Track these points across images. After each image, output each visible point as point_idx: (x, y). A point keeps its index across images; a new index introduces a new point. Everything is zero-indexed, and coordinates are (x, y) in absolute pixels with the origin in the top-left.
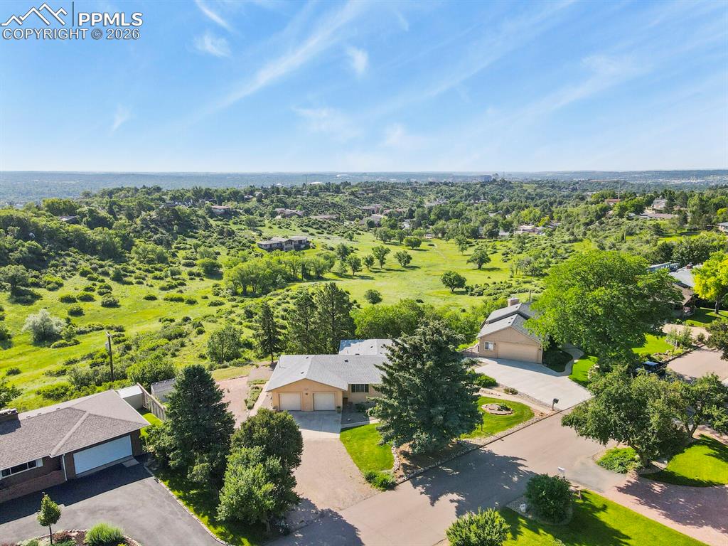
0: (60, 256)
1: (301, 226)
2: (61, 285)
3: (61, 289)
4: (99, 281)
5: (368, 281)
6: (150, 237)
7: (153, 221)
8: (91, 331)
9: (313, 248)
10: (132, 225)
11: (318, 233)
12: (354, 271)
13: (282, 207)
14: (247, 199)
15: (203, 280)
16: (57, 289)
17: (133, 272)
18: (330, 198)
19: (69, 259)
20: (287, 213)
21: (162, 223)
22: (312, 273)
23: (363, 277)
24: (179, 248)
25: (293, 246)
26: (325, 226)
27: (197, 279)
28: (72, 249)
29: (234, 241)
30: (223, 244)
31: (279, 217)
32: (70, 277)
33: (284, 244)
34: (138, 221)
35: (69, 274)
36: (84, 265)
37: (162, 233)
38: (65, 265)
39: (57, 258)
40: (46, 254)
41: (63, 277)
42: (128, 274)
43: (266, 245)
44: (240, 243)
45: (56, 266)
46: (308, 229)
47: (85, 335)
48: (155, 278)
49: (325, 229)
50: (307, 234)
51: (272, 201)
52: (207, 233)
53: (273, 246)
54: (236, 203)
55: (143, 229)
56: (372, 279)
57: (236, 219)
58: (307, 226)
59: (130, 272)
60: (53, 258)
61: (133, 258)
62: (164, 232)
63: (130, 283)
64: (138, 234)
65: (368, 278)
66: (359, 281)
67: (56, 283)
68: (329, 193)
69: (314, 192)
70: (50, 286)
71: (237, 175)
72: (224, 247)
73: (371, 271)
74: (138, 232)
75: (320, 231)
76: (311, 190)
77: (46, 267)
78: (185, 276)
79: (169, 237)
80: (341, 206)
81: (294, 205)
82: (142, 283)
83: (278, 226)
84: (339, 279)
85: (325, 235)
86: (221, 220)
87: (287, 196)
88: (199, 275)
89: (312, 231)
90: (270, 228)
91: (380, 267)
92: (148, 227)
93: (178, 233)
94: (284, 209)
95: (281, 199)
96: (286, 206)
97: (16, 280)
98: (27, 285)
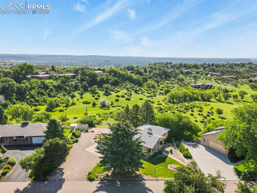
0: (123, 83)
1: (216, 80)
2: (119, 91)
3: (118, 93)
4: (130, 92)
5: (230, 105)
6: (154, 79)
7: (157, 74)
8: (117, 106)
9: (213, 88)
10: (149, 75)
11: (222, 83)
12: (225, 100)
13: (212, 72)
14: (200, 68)
15: (163, 95)
16: (117, 92)
17: (142, 90)
18: (238, 69)
19: (125, 84)
20: (213, 74)
21: (159, 75)
22: (206, 98)
23: (228, 103)
24: (161, 84)
25: (204, 87)
26: (226, 80)
27: (161, 95)
28: (127, 81)
29: (182, 83)
30: (178, 83)
31: (209, 75)
32: (123, 89)
33: (200, 86)
34: (152, 74)
35: (123, 88)
36: (129, 86)
37: (158, 78)
38: (123, 86)
39: (122, 83)
40: (119, 82)
41: (121, 89)
42: (140, 91)
43: (193, 86)
44: (184, 84)
45: (120, 86)
46: (218, 81)
47: (114, 107)
48: (148, 93)
49: (226, 81)
50: (217, 83)
51: (209, 69)
52: (174, 79)
53: (196, 86)
54: (195, 69)
55: (152, 76)
56: (233, 104)
57: (190, 75)
58: (218, 80)
59: (141, 90)
60: (120, 83)
61: (145, 86)
62: (159, 78)
63: (139, 94)
64: (150, 78)
65: (231, 103)
66: (226, 104)
67: (118, 91)
68: (238, 67)
69: (231, 66)
70: (115, 91)
71: (207, 59)
72: (177, 85)
73: (235, 101)
74: (151, 77)
75: (223, 82)
76: (230, 65)
77: (118, 86)
78: (158, 93)
79: (160, 79)
80: (240, 72)
81: (218, 71)
82: (142, 94)
83: (206, 79)
84: (218, 102)
85: (225, 84)
86: (184, 75)
87: (216, 67)
88: (163, 94)
89: (219, 82)
90: (202, 79)
91: (241, 100)
92: (154, 76)
93: (164, 79)
94: (213, 72)
95: (213, 68)
96: (214, 71)
97: (106, 88)
98: (110, 90)
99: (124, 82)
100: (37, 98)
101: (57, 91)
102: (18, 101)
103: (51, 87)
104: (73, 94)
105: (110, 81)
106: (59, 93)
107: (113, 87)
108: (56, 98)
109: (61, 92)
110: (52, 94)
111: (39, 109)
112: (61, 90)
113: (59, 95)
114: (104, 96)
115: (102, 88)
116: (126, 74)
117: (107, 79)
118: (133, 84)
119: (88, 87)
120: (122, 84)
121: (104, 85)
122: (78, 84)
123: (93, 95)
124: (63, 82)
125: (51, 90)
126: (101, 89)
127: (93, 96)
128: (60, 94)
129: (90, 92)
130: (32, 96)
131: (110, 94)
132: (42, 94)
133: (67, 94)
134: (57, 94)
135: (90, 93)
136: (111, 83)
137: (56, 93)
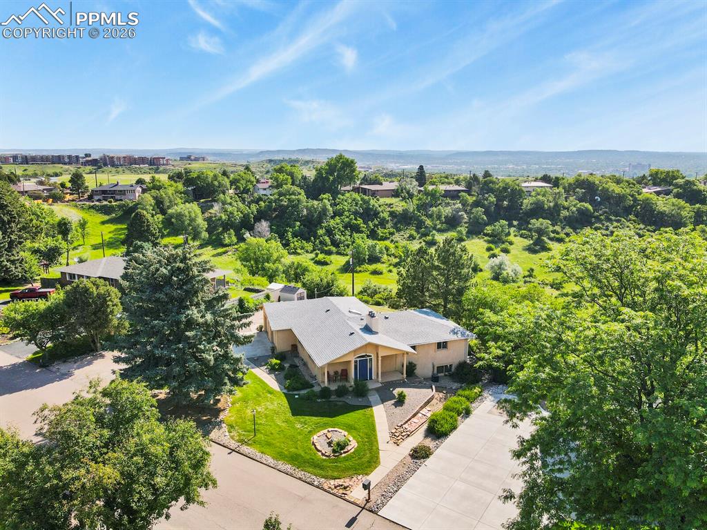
0: (609, 220)
19: (616, 224)
28: (630, 216)
38: (607, 229)
39: (604, 222)
40: (596, 217)
45: (596, 229)
60: (600, 221)
77: (586, 228)
97: (541, 232)
98: (552, 239)
99: (613, 218)
100: (339, 237)
101: (395, 226)
102: (295, 239)
103: (386, 215)
104: (434, 237)
105: (564, 213)
106: (399, 230)
107: (568, 230)
108: (387, 243)
109: (407, 228)
110: (380, 232)
111: (329, 262)
112: (409, 224)
113: (397, 237)
114: (523, 252)
115: (530, 230)
116: (632, 196)
117: (556, 205)
118: (649, 227)
119: (487, 224)
120: (603, 224)
121: (533, 221)
122: (460, 213)
123: (491, 245)
124: (423, 207)
125: (383, 223)
126: (523, 232)
127: (489, 249)
128: (402, 233)
129: (486, 238)
130: (329, 232)
131: (545, 249)
132: (356, 229)
133: (418, 237)
134: (392, 234)
135: (485, 241)
136: (565, 218)
137: (392, 230)
